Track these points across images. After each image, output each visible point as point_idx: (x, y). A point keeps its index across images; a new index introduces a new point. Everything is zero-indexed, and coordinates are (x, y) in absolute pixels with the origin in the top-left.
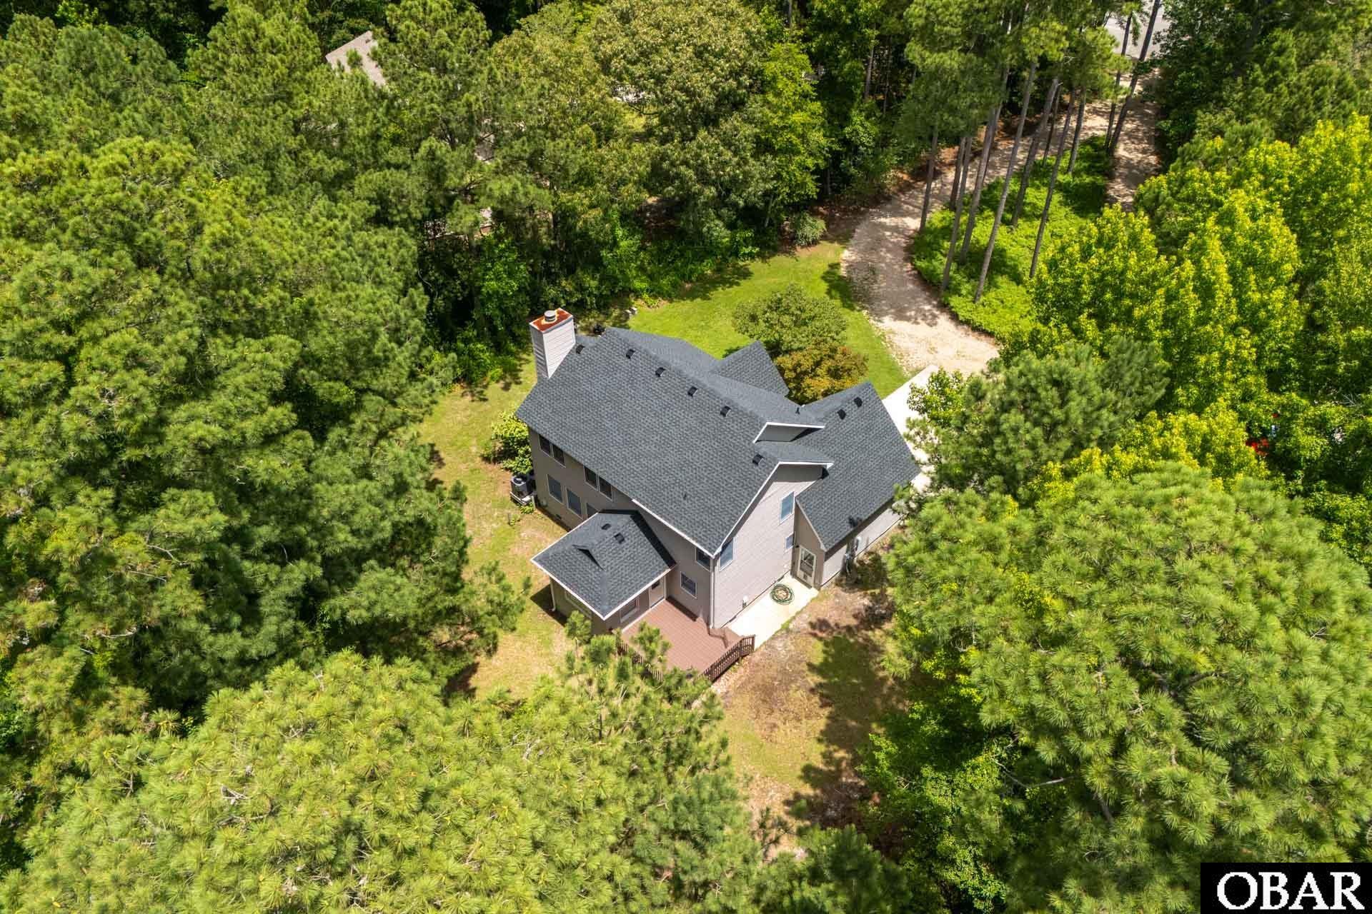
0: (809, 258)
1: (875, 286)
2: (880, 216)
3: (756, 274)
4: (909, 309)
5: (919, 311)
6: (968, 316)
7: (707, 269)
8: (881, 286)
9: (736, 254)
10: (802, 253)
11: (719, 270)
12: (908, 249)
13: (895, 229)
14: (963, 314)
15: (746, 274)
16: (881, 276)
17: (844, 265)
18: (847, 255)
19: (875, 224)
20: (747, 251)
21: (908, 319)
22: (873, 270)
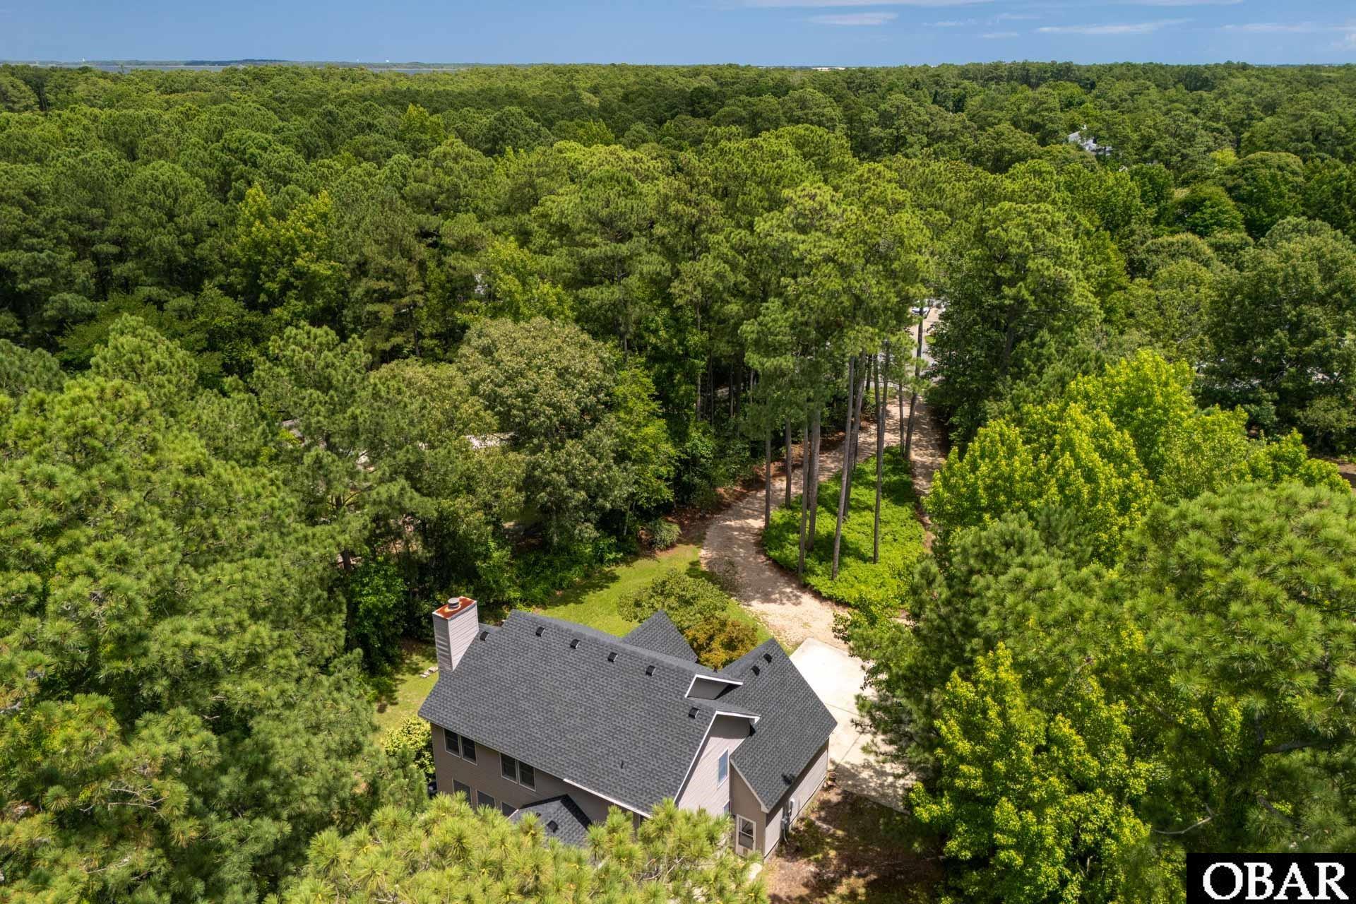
0: (671, 559)
1: (737, 576)
2: (725, 520)
3: (623, 577)
4: (773, 593)
5: (782, 593)
6: (830, 592)
7: (575, 576)
8: (743, 576)
9: (601, 560)
10: (663, 556)
11: (587, 576)
12: (758, 544)
13: (741, 529)
14: (824, 591)
15: (614, 578)
16: (740, 568)
17: (703, 562)
18: (703, 554)
19: (722, 527)
20: (611, 557)
21: (774, 601)
22: (731, 563)
